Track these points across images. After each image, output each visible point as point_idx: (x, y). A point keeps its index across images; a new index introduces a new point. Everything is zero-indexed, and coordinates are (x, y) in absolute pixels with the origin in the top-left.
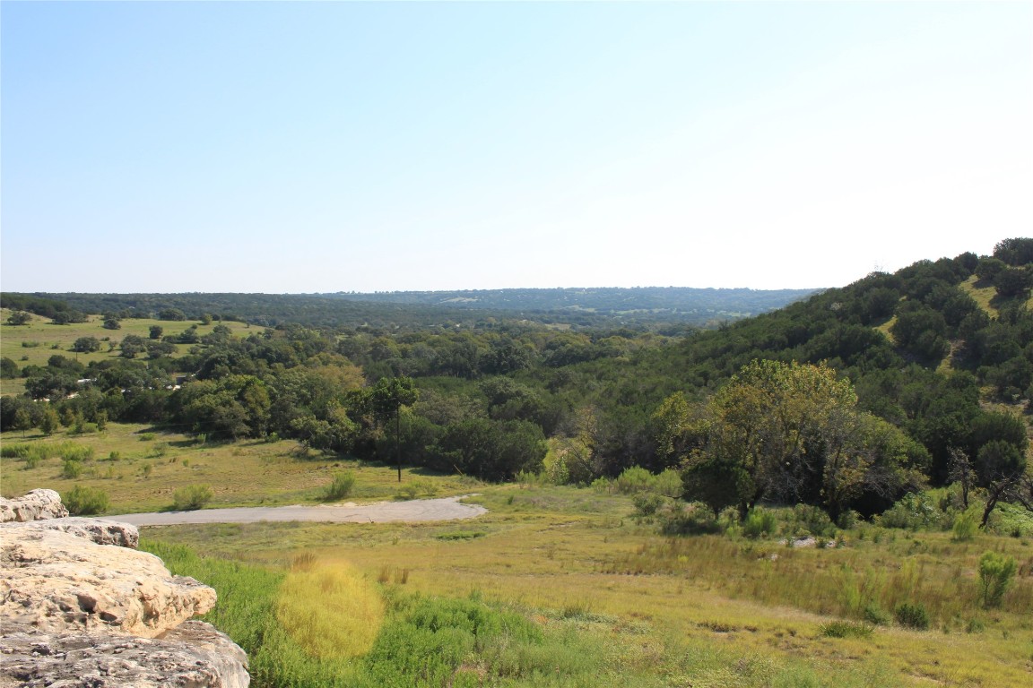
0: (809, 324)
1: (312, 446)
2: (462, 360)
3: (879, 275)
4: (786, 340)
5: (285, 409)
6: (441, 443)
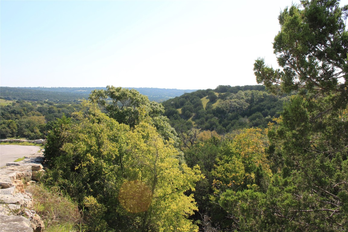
5: (22, 129)
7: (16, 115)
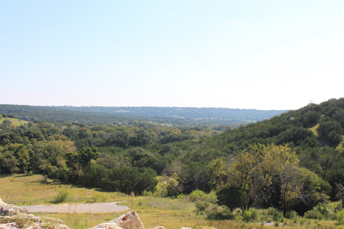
0: (280, 127)
1: (49, 178)
2: (121, 139)
3: (312, 105)
4: (268, 133)
5: (37, 160)
6: (110, 177)
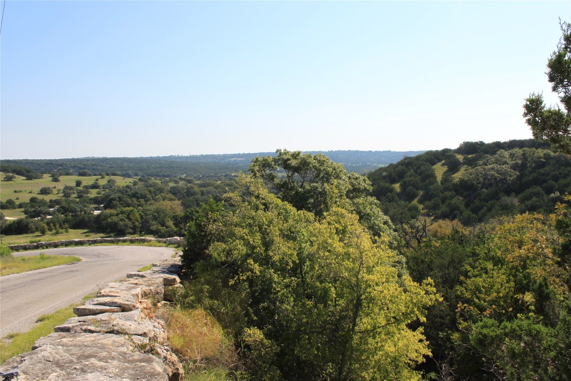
5: (147, 222)
7: (139, 200)
